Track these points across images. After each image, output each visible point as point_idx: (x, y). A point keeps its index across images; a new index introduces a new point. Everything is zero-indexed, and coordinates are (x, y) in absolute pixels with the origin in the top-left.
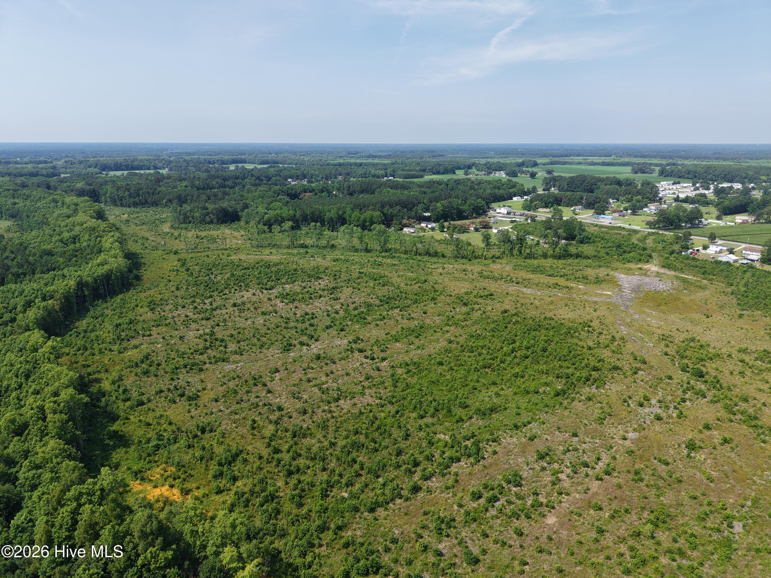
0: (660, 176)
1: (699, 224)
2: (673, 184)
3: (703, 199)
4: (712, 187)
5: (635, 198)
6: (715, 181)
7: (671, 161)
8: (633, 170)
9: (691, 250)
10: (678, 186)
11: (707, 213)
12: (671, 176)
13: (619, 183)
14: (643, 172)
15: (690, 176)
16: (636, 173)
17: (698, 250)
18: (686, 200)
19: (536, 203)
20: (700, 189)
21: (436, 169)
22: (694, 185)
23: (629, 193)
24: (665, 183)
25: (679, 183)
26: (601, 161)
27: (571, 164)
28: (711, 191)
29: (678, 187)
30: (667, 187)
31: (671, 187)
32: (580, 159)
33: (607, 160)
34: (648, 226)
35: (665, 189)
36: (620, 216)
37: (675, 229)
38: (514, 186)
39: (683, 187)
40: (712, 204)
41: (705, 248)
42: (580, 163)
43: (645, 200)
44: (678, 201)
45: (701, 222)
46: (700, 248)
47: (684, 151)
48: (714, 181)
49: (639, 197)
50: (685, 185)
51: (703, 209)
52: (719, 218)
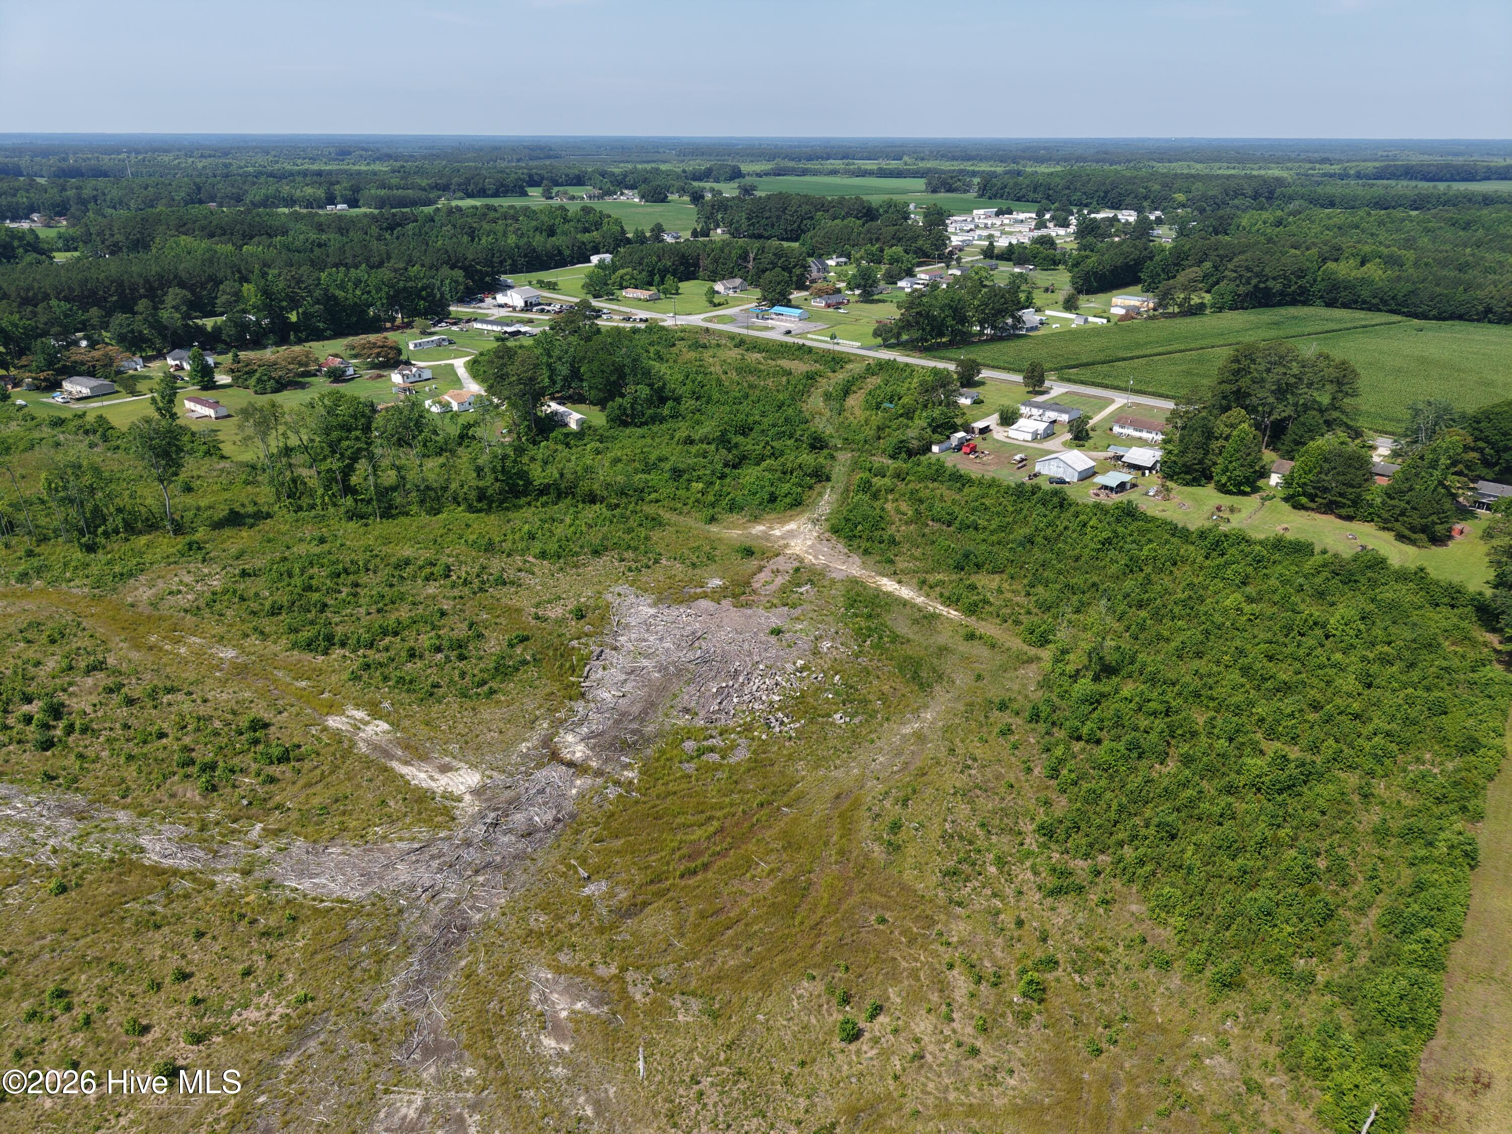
0: (981, 196)
1: (1014, 327)
2: (998, 214)
3: (1045, 251)
4: (1073, 220)
5: (888, 252)
6: (1086, 205)
7: (1014, 166)
8: (928, 184)
9: (961, 434)
10: (1006, 219)
11: (1047, 290)
12: (1001, 197)
13: (869, 214)
14: (949, 191)
15: (1038, 196)
16: (934, 191)
17: (985, 430)
18: (1011, 255)
19: (622, 272)
20: (1051, 225)
21: (476, 184)
22: (1040, 214)
23: (878, 240)
24: (981, 211)
25: (1011, 213)
26: (875, 167)
27: (815, 173)
28: (1072, 229)
29: (1006, 221)
30: (981, 222)
31: (989, 222)
32: (838, 164)
33: (893, 164)
34: (879, 340)
35: (977, 227)
36: (828, 306)
37: (951, 344)
38: (598, 225)
39: (1017, 221)
40: (1065, 263)
41: (1008, 419)
42: (834, 172)
43: (910, 256)
44: (991, 257)
45: (1019, 320)
46: (992, 421)
47: (1045, 148)
48: (1081, 205)
49: (898, 250)
50: (1022, 216)
51: (1042, 278)
52: (1070, 305)
